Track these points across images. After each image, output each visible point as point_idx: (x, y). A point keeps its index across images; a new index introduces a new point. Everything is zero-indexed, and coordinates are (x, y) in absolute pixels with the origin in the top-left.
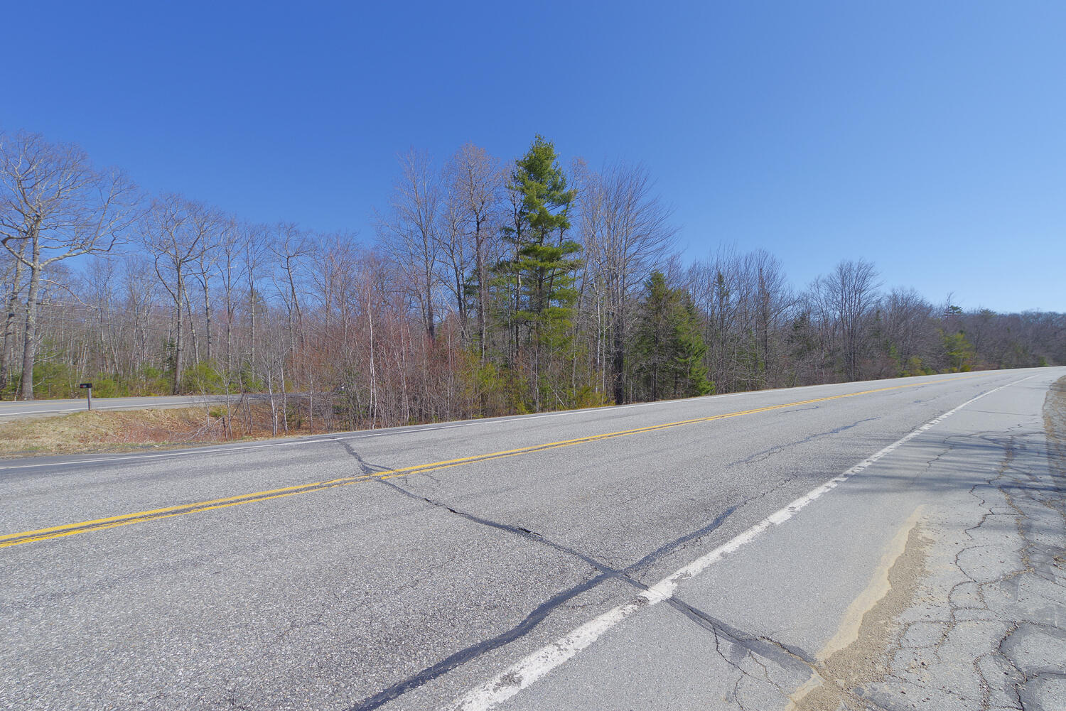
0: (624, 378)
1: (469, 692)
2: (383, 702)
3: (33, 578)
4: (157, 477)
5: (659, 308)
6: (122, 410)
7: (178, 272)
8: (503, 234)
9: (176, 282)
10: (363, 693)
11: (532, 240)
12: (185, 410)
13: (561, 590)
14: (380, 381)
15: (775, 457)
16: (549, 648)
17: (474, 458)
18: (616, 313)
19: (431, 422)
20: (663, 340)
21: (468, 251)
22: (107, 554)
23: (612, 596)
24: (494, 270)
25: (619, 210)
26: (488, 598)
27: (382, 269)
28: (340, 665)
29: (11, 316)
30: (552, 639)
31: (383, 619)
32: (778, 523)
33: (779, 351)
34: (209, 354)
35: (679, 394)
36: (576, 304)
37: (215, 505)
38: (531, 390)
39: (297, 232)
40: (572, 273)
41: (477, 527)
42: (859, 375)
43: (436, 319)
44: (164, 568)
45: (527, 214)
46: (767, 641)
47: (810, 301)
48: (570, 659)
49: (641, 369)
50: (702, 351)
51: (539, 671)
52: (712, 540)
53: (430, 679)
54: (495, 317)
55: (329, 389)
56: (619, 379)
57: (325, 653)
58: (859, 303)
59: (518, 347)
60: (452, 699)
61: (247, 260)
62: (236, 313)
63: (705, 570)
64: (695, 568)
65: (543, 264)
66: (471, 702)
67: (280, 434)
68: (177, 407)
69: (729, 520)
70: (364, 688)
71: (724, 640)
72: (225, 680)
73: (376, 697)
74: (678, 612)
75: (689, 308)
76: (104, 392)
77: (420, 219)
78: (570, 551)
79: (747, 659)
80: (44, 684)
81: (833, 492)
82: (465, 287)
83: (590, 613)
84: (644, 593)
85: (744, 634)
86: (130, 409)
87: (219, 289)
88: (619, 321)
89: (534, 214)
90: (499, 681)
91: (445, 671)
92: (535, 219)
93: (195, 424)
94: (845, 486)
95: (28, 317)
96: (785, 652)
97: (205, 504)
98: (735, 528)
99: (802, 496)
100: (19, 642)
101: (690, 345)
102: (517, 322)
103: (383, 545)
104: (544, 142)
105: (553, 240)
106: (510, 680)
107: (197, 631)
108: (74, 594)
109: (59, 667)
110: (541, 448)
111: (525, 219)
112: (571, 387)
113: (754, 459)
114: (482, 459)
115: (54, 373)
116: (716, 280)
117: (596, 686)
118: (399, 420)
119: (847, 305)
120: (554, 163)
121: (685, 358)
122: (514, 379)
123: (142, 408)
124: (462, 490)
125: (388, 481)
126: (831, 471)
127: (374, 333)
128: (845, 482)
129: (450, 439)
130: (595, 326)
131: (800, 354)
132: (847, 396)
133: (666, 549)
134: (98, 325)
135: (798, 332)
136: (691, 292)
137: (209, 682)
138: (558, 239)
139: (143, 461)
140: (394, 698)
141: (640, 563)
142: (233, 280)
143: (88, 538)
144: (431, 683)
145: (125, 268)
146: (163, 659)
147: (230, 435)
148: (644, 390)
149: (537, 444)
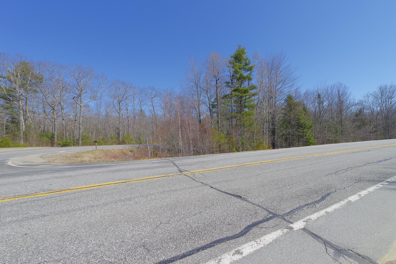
0: (276, 138)
1: (223, 255)
2: (193, 254)
3: (86, 200)
4: (116, 171)
5: (291, 110)
6: (105, 149)
7: (119, 105)
8: (226, 84)
9: (119, 108)
10: (185, 249)
11: (237, 86)
12: (122, 149)
13: (256, 220)
14: (183, 140)
15: (349, 172)
16: (253, 242)
17: (218, 168)
18: (272, 112)
19: (201, 155)
20: (293, 123)
21: (213, 91)
22: (105, 195)
23: (277, 225)
24: (223, 98)
25: (273, 71)
26: (227, 221)
27: (182, 100)
28: (177, 239)
29: (76, 121)
30: (254, 239)
31: (190, 224)
32: (352, 201)
33: (348, 126)
34: (129, 131)
35: (300, 145)
36: (255, 110)
37: (134, 181)
38: (238, 143)
39: (154, 89)
40: (253, 97)
41: (221, 194)
42: (391, 136)
43: (202, 117)
44: (121, 200)
45: (235, 76)
46: (351, 251)
47: (364, 103)
48: (261, 248)
49: (283, 135)
50: (311, 127)
51: (249, 251)
52: (321, 206)
53: (208, 248)
54: (223, 115)
55: (166, 143)
56: (274, 138)
57: (172, 234)
58: (391, 103)
59: (232, 127)
60: (217, 256)
61: (139, 100)
62: (136, 118)
63: (318, 218)
64: (314, 217)
65: (242, 95)
66: (224, 259)
67: (150, 158)
68: (120, 149)
69: (328, 198)
70: (186, 248)
71: (329, 248)
72: (141, 239)
73: (190, 252)
74: (307, 234)
75: (305, 109)
76: (100, 144)
77: (196, 81)
78: (258, 206)
79: (341, 257)
80: (91, 233)
81: (381, 189)
82: (212, 105)
83: (268, 231)
84: (291, 225)
85: (339, 247)
86: (107, 149)
87: (131, 110)
88: (273, 116)
89: (238, 76)
90: (234, 252)
91: (214, 246)
92: (238, 77)
93: (125, 154)
94: (388, 186)
95: (80, 121)
96: (361, 257)
97: (131, 180)
98: (332, 202)
99: (364, 190)
100: (84, 219)
101: (305, 124)
102: (232, 117)
103: (188, 198)
104: (241, 47)
105: (245, 85)
106: (238, 252)
107: (132, 222)
108: (97, 206)
109: (95, 228)
110: (244, 165)
111: (234, 78)
112: (254, 142)
113: (339, 172)
114: (221, 169)
115: (87, 138)
116: (317, 97)
117: (273, 260)
118: (189, 154)
119: (384, 105)
120: (245, 55)
121: (303, 130)
122: (231, 139)
123: (110, 149)
124: (215, 180)
125: (188, 175)
126: (379, 179)
127: (180, 123)
128: (387, 185)
129: (208, 161)
130: (263, 118)
131: (359, 127)
132: (385, 146)
133: (300, 208)
134: (98, 123)
135: (358, 117)
136: (305, 102)
137: (137, 239)
138: (247, 84)
139: (112, 166)
140: (196, 253)
141: (289, 213)
142: (135, 107)
143: (99, 189)
144: (209, 249)
145: (105, 104)
146: (123, 230)
147: (136, 158)
148: (284, 143)
149: (242, 164)
